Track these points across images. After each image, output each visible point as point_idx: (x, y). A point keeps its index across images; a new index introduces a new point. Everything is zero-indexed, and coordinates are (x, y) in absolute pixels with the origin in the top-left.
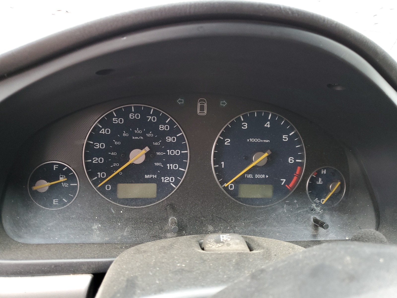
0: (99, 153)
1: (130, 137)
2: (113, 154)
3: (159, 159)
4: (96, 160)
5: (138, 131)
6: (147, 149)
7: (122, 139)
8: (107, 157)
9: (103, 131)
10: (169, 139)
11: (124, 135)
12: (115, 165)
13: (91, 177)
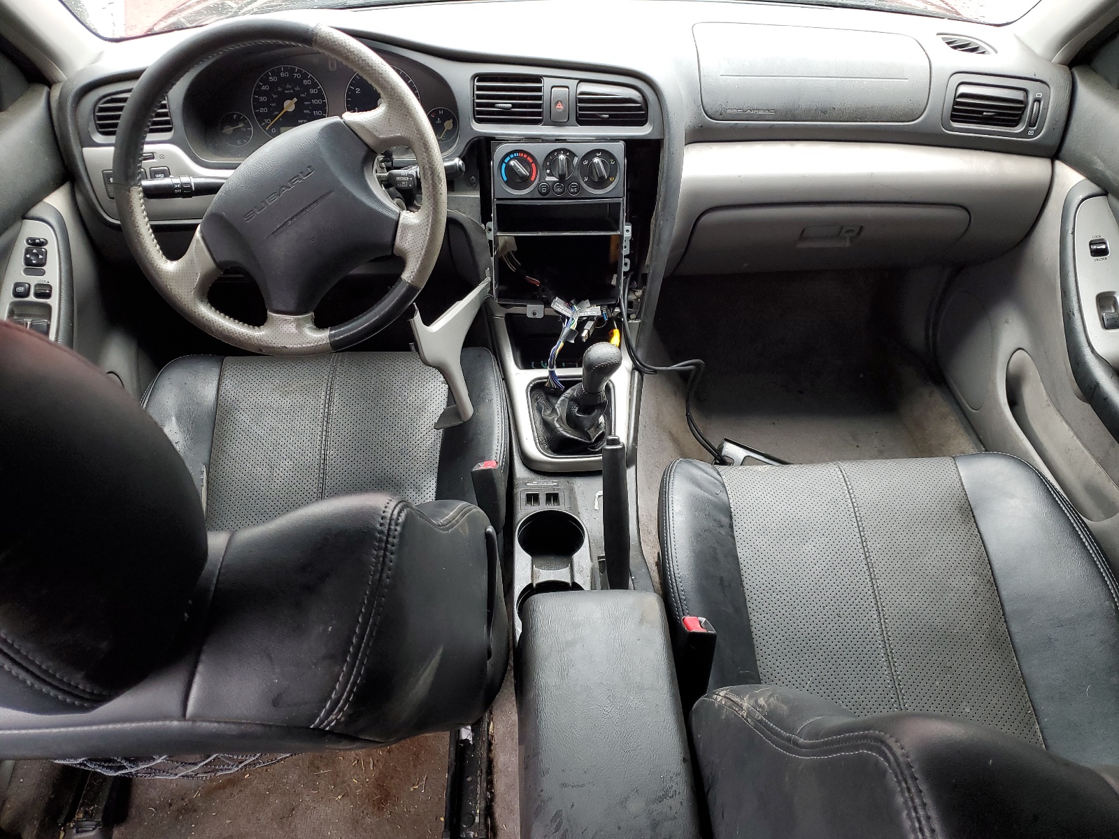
0: (263, 105)
1: (283, 91)
2: (273, 105)
3: (307, 107)
4: (262, 110)
5: (288, 86)
6: (295, 100)
7: (277, 93)
8: (269, 107)
9: (263, 88)
10: (312, 91)
11: (279, 89)
12: (276, 113)
13: (260, 124)
